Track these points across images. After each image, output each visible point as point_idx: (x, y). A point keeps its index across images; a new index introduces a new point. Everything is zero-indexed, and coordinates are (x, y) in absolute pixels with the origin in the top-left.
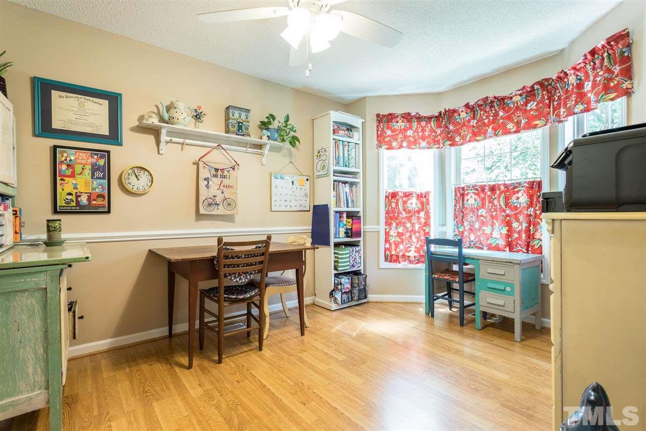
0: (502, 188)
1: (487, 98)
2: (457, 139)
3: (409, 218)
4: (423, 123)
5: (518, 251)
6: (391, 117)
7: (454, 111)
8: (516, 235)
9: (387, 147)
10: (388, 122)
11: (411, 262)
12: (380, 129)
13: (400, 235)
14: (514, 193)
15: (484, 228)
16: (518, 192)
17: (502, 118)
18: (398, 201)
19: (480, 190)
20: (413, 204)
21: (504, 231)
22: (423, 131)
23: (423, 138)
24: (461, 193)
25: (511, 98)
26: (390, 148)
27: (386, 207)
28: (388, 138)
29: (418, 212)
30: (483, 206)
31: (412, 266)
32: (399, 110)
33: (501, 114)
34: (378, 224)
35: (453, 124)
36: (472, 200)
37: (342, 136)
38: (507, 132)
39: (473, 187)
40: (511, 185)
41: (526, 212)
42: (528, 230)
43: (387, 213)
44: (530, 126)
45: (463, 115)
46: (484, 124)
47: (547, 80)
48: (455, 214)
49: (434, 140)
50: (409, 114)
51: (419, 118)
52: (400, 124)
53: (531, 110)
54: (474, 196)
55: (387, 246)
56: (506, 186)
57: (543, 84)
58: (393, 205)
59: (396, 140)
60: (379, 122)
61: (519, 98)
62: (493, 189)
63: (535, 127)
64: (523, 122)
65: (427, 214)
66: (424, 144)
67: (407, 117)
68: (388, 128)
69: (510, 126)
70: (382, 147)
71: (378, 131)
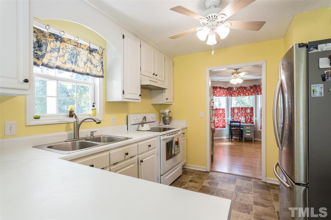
0: (244, 108)
1: (241, 86)
2: (233, 95)
3: (220, 116)
4: (224, 90)
5: (247, 123)
6: (216, 88)
7: (232, 88)
8: (247, 120)
10: (216, 89)
11: (221, 128)
13: (218, 120)
14: (247, 110)
15: (240, 118)
16: (248, 109)
17: (245, 92)
18: (217, 111)
19: (238, 109)
20: (221, 112)
21: (245, 119)
22: (224, 92)
23: (224, 94)
24: (233, 109)
25: (247, 87)
26: (216, 96)
28: (216, 93)
29: (222, 114)
30: (239, 113)
31: (221, 129)
32: (218, 86)
33: (245, 91)
35: (232, 91)
36: (236, 111)
38: (246, 95)
39: (237, 107)
40: (246, 108)
41: (250, 114)
42: (250, 119)
44: (251, 95)
45: (235, 89)
46: (240, 92)
47: (255, 85)
48: (231, 114)
49: (226, 94)
50: (221, 87)
51: (223, 88)
52: (218, 90)
53: (252, 91)
54: (237, 110)
56: (245, 108)
57: (255, 86)
58: (216, 112)
59: (218, 94)
60: (214, 89)
61: (249, 88)
62: (242, 108)
63: (253, 95)
64: (250, 93)
65: (224, 114)
66: (224, 95)
67: (220, 88)
69: (247, 94)
70: (214, 96)
71: (213, 91)
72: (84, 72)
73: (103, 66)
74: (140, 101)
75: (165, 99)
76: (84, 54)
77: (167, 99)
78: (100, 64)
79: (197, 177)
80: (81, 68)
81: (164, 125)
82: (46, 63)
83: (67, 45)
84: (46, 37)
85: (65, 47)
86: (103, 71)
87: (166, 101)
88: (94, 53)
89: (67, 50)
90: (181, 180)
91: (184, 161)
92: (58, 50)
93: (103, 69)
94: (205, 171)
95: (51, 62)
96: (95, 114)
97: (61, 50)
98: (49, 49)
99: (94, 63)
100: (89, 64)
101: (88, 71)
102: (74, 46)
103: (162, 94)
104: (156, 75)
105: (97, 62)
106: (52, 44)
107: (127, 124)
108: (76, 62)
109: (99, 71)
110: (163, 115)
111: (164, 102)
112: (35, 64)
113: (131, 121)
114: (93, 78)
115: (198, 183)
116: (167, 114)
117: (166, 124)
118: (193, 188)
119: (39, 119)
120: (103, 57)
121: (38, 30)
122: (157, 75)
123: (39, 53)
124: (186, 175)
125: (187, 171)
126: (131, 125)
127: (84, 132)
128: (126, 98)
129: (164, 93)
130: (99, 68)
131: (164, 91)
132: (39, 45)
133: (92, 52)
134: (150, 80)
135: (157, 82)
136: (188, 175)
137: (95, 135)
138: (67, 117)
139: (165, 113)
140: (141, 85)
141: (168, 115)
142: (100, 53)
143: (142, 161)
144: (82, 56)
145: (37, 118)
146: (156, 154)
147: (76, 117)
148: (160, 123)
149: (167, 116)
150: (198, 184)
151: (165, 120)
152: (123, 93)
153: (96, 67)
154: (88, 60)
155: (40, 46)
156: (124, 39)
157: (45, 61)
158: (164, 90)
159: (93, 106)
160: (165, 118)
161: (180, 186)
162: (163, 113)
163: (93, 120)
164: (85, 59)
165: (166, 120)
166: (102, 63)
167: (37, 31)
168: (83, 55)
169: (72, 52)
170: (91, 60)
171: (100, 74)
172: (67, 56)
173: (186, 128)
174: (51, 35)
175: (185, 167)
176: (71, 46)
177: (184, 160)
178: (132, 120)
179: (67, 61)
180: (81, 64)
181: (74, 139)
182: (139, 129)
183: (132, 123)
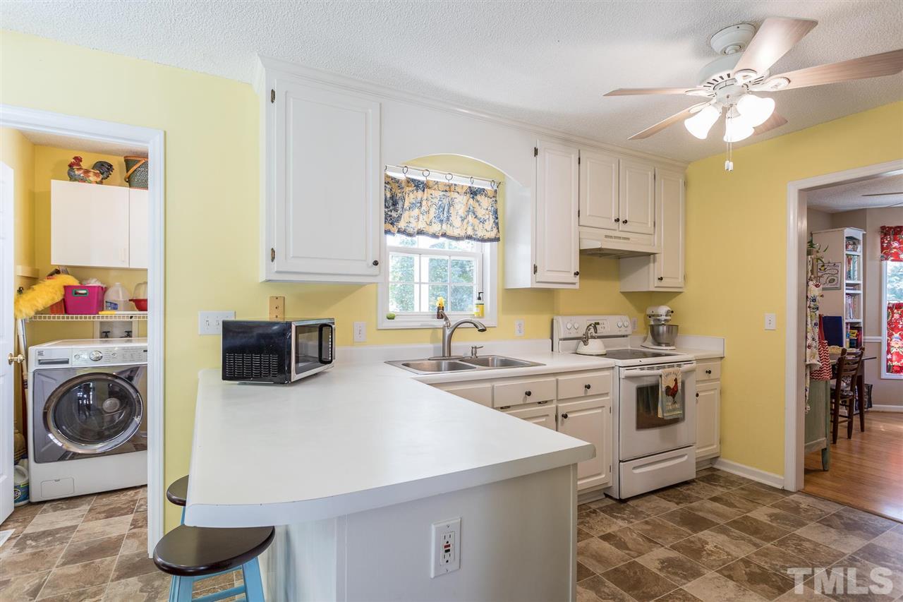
6: (899, 230)
9: (892, 258)
10: (894, 234)
12: (886, 242)
26: (897, 260)
27: (888, 317)
28: (895, 250)
34: (880, 334)
37: (851, 251)
43: (889, 323)
55: (889, 357)
58: (896, 316)
60: (885, 234)
68: (895, 240)
70: (887, 259)
71: (882, 243)
72: (463, 234)
73: (497, 218)
74: (577, 286)
75: (656, 280)
76: (461, 202)
77: (661, 279)
78: (491, 216)
79: (742, 494)
80: (457, 228)
81: (655, 345)
82: (403, 228)
83: (433, 192)
84: (403, 188)
85: (430, 196)
86: (498, 228)
87: (657, 283)
88: (478, 197)
89: (434, 200)
90: (689, 492)
91: (712, 447)
92: (419, 205)
93: (497, 224)
94: (780, 487)
95: (411, 225)
96: (482, 315)
97: (424, 203)
98: (407, 205)
99: (480, 216)
100: (471, 218)
101: (470, 232)
102: (444, 193)
103: (646, 267)
104: (623, 222)
105: (484, 212)
106: (411, 197)
107: (552, 338)
108: (448, 219)
109: (489, 229)
110: (654, 320)
111: (653, 286)
112: (387, 232)
113: (560, 332)
114: (480, 243)
115: (736, 507)
116: (663, 318)
117: (659, 344)
118: (714, 514)
119: (393, 319)
120: (497, 199)
121: (393, 179)
122: (625, 222)
123: (394, 214)
124: (711, 484)
125: (720, 477)
126: (561, 340)
127: (461, 347)
128: (541, 280)
129: (652, 265)
130: (490, 224)
131: (652, 260)
132: (393, 203)
133: (476, 195)
134: (606, 236)
135: (628, 239)
136: (715, 485)
137: (480, 353)
138: (433, 318)
139: (658, 316)
140: (580, 250)
141: (666, 320)
142: (490, 194)
143: (565, 416)
144: (457, 206)
145: (391, 318)
146: (606, 410)
147: (446, 319)
148: (645, 339)
149: (663, 322)
150: (734, 510)
151: (656, 333)
152: (535, 271)
153: (483, 222)
154: (468, 212)
155: (395, 204)
156: (538, 156)
157: (402, 225)
158: (652, 256)
159: (479, 298)
160: (655, 328)
161: (676, 501)
162: (653, 316)
163: (473, 325)
164: (462, 212)
165: (658, 334)
166: (496, 212)
167: (390, 181)
168: (460, 205)
169: (440, 203)
170: (475, 210)
171: (492, 235)
172: (433, 210)
173: (722, 358)
174: (409, 181)
175: (716, 466)
176: (438, 194)
177: (712, 445)
178: (562, 329)
179: (433, 220)
180: (456, 221)
181: (444, 356)
182: (579, 351)
183: (562, 337)
